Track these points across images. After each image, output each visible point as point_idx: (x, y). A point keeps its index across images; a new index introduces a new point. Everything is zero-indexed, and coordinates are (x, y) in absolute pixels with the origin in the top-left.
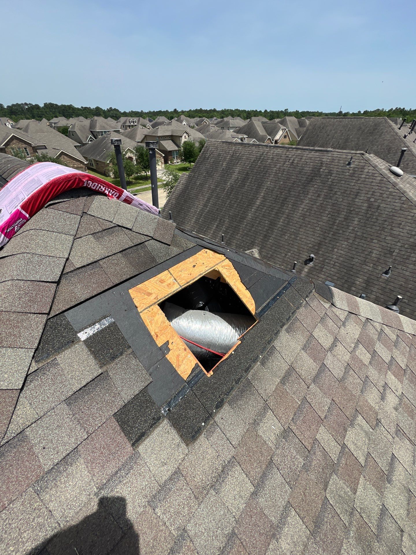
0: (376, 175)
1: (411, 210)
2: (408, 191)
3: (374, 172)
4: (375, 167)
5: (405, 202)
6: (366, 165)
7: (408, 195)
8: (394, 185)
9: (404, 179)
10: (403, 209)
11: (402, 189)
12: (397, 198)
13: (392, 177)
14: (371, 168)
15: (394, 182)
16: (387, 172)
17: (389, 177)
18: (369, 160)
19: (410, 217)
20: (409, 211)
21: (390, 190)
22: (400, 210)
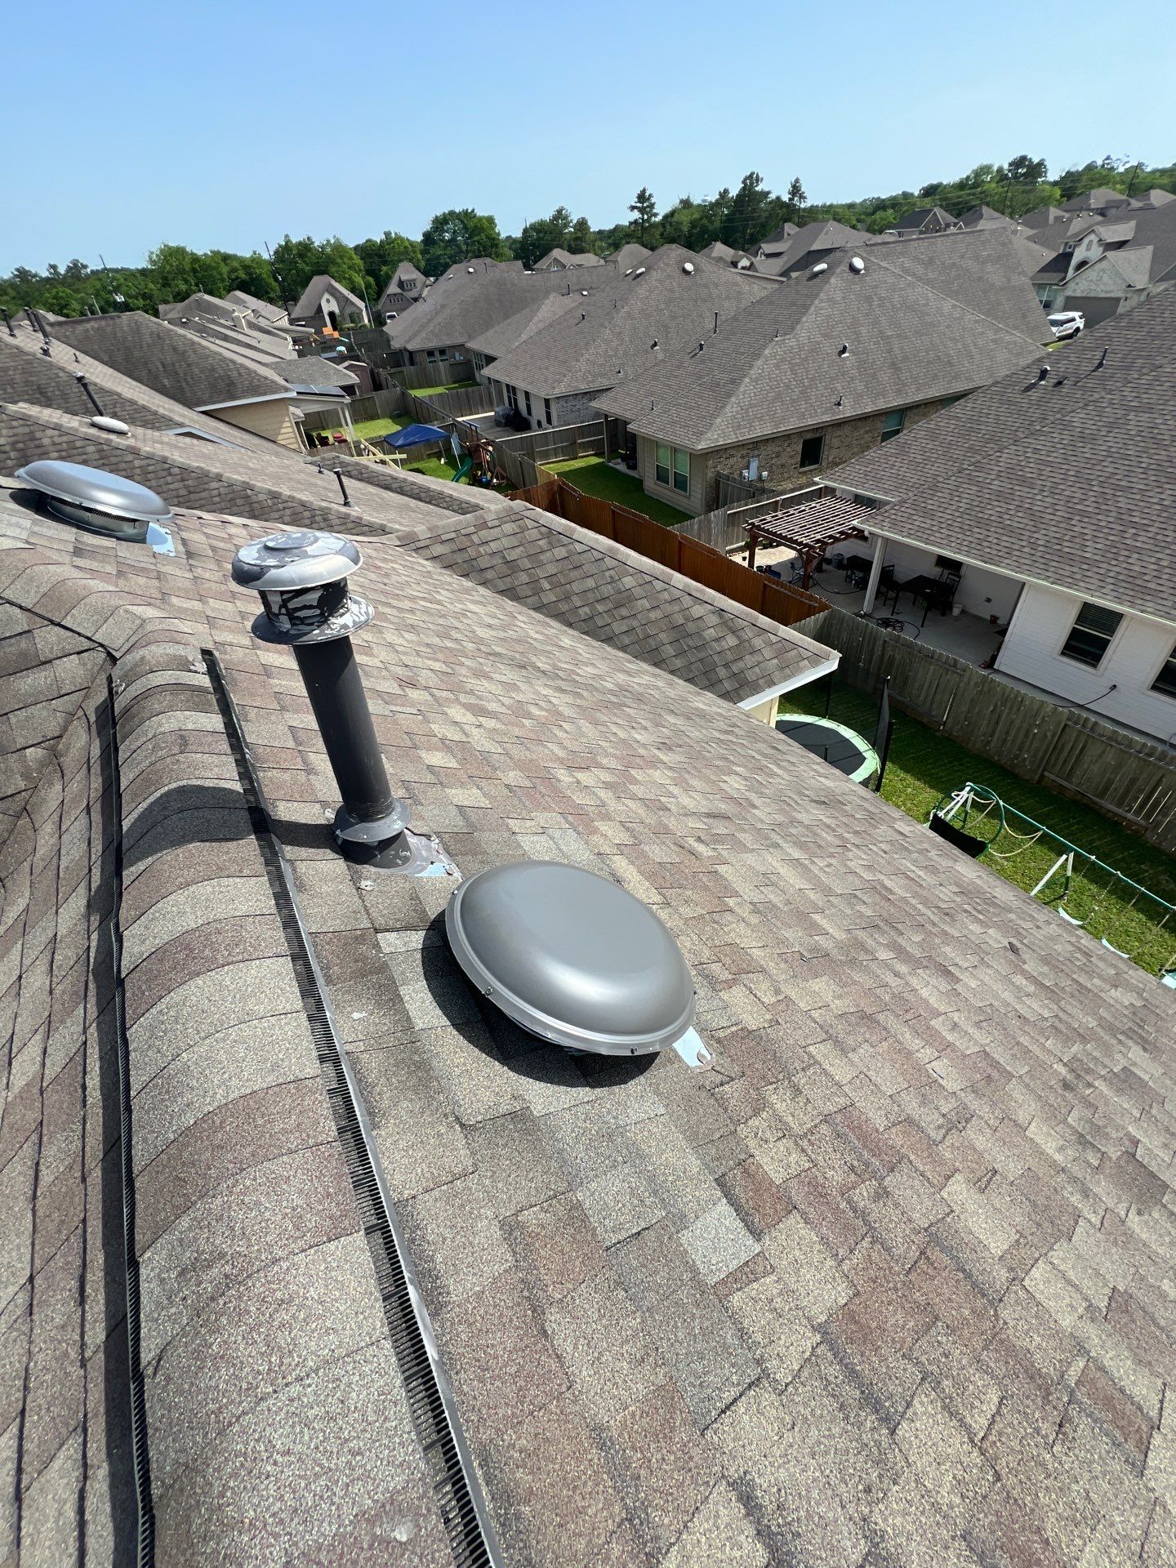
0: (78, 444)
1: (206, 486)
2: (167, 454)
3: (65, 438)
4: (57, 427)
5: (185, 476)
6: (32, 428)
7: (174, 460)
8: (135, 452)
9: (141, 437)
10: (192, 489)
11: (153, 454)
12: (164, 473)
13: (113, 437)
14: (50, 432)
15: (128, 446)
16: (93, 431)
17: (111, 440)
18: (24, 414)
19: (217, 499)
20: (205, 490)
21: (137, 463)
22: (190, 493)
